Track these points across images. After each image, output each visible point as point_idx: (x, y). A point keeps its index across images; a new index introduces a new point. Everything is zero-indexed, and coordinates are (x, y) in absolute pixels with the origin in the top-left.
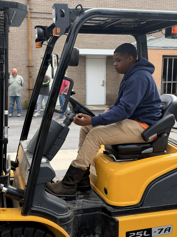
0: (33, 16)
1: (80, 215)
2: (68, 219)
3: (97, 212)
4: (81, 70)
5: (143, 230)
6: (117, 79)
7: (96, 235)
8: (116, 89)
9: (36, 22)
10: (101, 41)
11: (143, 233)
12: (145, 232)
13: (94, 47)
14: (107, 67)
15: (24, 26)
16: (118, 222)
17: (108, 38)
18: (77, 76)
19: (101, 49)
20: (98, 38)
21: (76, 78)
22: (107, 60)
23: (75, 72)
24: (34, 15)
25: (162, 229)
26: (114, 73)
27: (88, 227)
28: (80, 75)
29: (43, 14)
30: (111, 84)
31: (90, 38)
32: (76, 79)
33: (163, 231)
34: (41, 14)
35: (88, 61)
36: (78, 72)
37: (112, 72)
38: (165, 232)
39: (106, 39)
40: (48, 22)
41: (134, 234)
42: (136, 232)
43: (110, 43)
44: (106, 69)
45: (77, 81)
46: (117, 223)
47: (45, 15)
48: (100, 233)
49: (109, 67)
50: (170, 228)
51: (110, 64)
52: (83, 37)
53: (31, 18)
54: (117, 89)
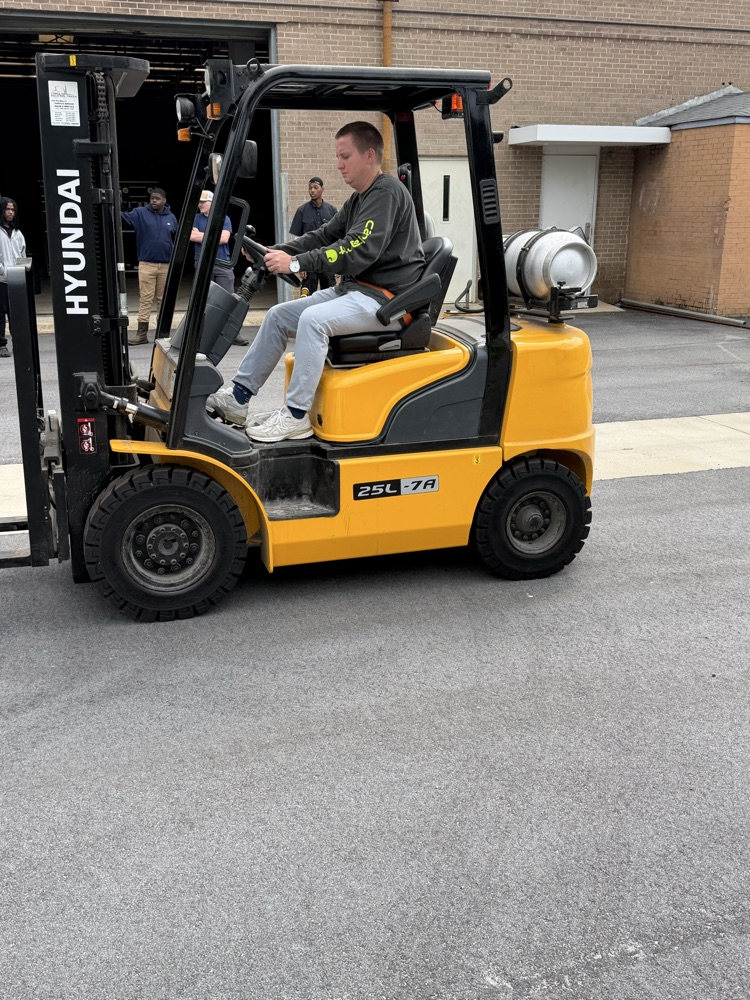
0: (397, 23)
1: (273, 459)
2: (251, 460)
3: (304, 456)
4: (527, 192)
5: (385, 483)
6: (626, 219)
7: (304, 497)
8: (624, 250)
9: (407, 41)
10: (588, 99)
11: (384, 488)
12: (389, 486)
13: (567, 119)
14: (599, 183)
15: (370, 55)
16: (338, 466)
17: (610, 91)
18: (516, 211)
19: (586, 124)
20: (582, 90)
21: (513, 216)
22: (601, 158)
23: (511, 197)
24: (401, 21)
25: (419, 483)
26: (620, 201)
27: (287, 481)
28: (524, 207)
29: (426, 17)
30: (611, 233)
31: (558, 89)
32: (512, 221)
33: (422, 485)
34: (421, 16)
35: (547, 161)
36: (520, 197)
37: (614, 196)
38: (425, 487)
39: (604, 93)
40: (440, 42)
41: (368, 488)
42: (371, 485)
43: (614, 106)
44: (599, 187)
45: (514, 226)
46: (337, 468)
47: (432, 17)
48: (311, 492)
49: (609, 182)
50: (434, 481)
51: (612, 172)
52: (537, 88)
53: (393, 28)
54: (626, 248)
